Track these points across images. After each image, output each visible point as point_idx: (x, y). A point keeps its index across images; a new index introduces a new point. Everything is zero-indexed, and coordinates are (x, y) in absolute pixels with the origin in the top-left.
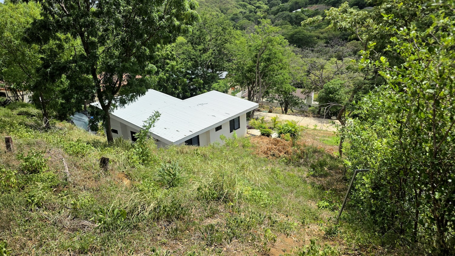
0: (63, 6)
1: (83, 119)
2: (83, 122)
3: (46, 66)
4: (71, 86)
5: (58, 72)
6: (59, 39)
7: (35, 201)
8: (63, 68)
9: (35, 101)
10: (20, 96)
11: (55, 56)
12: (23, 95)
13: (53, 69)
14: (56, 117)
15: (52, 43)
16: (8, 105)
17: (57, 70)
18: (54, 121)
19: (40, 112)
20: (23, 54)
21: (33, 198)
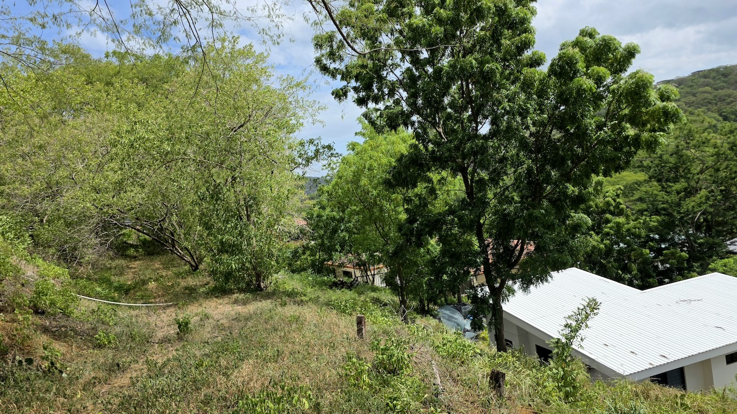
0: (441, 130)
1: (456, 319)
2: (456, 322)
3: (411, 221)
4: (443, 253)
5: (427, 229)
6: (430, 180)
7: (398, 407)
8: (434, 225)
9: (389, 280)
10: (370, 277)
11: (426, 205)
12: (374, 275)
13: (421, 224)
14: (416, 310)
15: (421, 188)
16: (355, 288)
17: (426, 225)
18: (415, 315)
19: (397, 299)
21: (395, 402)
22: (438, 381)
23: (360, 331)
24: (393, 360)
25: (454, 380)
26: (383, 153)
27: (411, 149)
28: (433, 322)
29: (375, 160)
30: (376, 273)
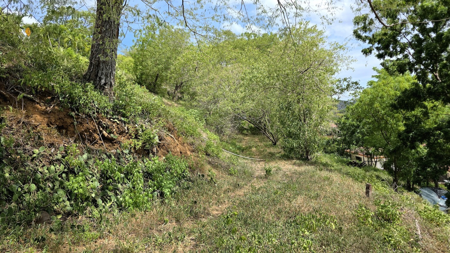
0: (437, 74)
1: (432, 197)
2: (432, 199)
3: (408, 131)
4: (429, 154)
5: (419, 138)
6: (425, 107)
7: (392, 242)
8: (425, 136)
9: (386, 166)
10: (374, 162)
11: (420, 122)
12: (377, 161)
13: (415, 134)
14: (404, 186)
15: (418, 112)
16: (363, 167)
17: (419, 135)
18: (403, 190)
19: (391, 178)
20: (386, 123)
21: (390, 238)
22: (419, 233)
23: (367, 193)
24: (389, 213)
25: (431, 235)
26: (391, 88)
27: (413, 85)
28: (416, 196)
29: (385, 92)
30: (377, 160)
